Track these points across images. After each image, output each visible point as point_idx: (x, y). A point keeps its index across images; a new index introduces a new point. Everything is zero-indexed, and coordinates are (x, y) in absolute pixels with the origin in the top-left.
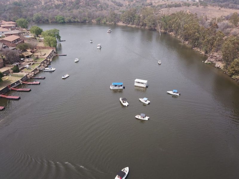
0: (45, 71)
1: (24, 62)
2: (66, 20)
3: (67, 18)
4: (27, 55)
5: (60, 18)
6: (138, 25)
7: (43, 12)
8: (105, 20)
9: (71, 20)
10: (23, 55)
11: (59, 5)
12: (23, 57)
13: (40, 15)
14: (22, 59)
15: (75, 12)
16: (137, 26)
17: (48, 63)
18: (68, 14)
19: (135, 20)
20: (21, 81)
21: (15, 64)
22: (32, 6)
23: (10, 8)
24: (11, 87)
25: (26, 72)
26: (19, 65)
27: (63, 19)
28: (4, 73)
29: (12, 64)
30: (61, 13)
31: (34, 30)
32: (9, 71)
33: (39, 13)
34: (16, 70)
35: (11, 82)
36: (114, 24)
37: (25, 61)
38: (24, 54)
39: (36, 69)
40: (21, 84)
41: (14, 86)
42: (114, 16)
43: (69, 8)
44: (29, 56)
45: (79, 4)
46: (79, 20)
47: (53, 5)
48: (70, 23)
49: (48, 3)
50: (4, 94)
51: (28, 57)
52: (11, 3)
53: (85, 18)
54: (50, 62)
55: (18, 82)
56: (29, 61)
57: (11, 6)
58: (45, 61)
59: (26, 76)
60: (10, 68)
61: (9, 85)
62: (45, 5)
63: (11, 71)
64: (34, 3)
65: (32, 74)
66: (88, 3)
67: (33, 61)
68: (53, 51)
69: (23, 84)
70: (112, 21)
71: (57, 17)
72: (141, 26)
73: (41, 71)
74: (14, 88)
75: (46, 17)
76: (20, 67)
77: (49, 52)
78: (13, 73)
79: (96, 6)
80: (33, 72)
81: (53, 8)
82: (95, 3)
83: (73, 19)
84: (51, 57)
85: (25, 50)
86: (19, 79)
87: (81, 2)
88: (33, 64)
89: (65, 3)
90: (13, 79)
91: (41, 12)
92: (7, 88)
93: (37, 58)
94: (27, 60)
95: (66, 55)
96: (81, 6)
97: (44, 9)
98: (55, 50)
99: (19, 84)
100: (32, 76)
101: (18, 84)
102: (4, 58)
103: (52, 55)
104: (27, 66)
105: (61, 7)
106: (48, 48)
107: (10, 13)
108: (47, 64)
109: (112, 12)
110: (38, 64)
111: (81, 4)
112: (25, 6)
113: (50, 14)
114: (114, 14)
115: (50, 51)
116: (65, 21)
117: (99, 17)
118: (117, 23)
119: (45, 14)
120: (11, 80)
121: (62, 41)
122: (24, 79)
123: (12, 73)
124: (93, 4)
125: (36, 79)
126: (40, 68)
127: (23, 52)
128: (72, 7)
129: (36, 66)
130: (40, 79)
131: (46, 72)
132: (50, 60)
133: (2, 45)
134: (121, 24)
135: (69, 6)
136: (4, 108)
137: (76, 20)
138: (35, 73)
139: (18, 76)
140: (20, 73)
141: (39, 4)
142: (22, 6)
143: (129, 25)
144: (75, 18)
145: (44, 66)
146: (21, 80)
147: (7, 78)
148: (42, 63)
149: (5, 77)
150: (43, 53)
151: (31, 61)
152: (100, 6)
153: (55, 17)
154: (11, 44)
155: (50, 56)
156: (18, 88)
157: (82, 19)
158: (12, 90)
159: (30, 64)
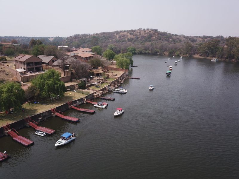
0: (114, 92)
1: (93, 80)
2: (137, 51)
3: (138, 50)
4: (97, 73)
5: (132, 49)
6: (221, 57)
7: (116, 44)
8: (178, 53)
9: (143, 51)
10: (93, 72)
11: (132, 39)
12: (93, 74)
13: (113, 46)
14: (91, 76)
15: (147, 44)
16: (219, 59)
17: (119, 85)
18: (140, 46)
19: (217, 52)
20: (85, 99)
21: (83, 80)
22: (107, 39)
23: (89, 41)
24: (72, 105)
25: (93, 90)
26: (87, 81)
27: (135, 50)
28: (68, 87)
29: (79, 79)
30: (132, 45)
31: (107, 54)
32: (74, 87)
33: (113, 44)
34: (83, 86)
35: (74, 98)
36: (188, 56)
37: (94, 78)
38: (95, 71)
39: (105, 89)
40: (85, 103)
41: (75, 104)
42: (190, 48)
43: (141, 41)
44: (100, 74)
45: (152, 38)
46: (150, 52)
47: (126, 39)
48: (141, 53)
49: (122, 37)
50: (60, 113)
51: (98, 75)
52: (91, 37)
53: (157, 49)
54: (121, 84)
55: (81, 100)
56: (99, 79)
57: (90, 39)
58: (116, 81)
59: (93, 94)
60: (76, 83)
61: (69, 101)
62: (119, 39)
63: (77, 87)
64: (110, 37)
65: (99, 93)
66: (160, 37)
67: (102, 80)
68: (125, 73)
69: (87, 103)
70: (187, 54)
71: (129, 48)
72: (226, 59)
73: (111, 91)
74: (75, 106)
75: (118, 48)
76: (87, 84)
77: (120, 73)
78: (79, 90)
79: (168, 40)
80: (101, 91)
81: (126, 41)
82: (167, 38)
83: (145, 51)
84: (123, 79)
85: (96, 67)
86: (83, 96)
87: (153, 37)
88: (103, 83)
89: (138, 37)
90: (76, 95)
91: (115, 43)
92: (66, 105)
93: (108, 78)
94: (97, 78)
95: (140, 79)
96: (153, 39)
97: (118, 41)
98: (127, 73)
99: (82, 102)
100: (100, 95)
101: (80, 103)
102: (73, 72)
103: (124, 78)
104: (96, 83)
105: (134, 40)
106: (120, 70)
107: (88, 44)
108: (117, 85)
109: (188, 44)
110: (107, 83)
111: (153, 38)
112: (102, 40)
113: (123, 45)
114: (190, 46)
115: (122, 73)
116: (136, 53)
117: (172, 49)
118: (192, 56)
119: (118, 46)
120: (73, 97)
121: (133, 67)
122: (89, 97)
123: (77, 89)
124: (166, 39)
125: (103, 99)
126: (110, 87)
127: (94, 69)
128: (144, 40)
129: (105, 85)
130: (109, 100)
131: (116, 93)
132: (121, 81)
133: (74, 58)
134: (197, 56)
135: (140, 40)
136: (54, 133)
137: (147, 52)
138: (104, 93)
139: (83, 93)
140: (86, 90)
141: (114, 38)
142: (99, 39)
143: (207, 58)
144: (146, 50)
145: (114, 87)
146: (86, 97)
147: (70, 94)
148: (112, 83)
149: (68, 92)
150: (114, 74)
151: (101, 80)
152: (172, 40)
153: (127, 48)
154: (83, 61)
155: (121, 78)
156: (80, 108)
157: (153, 51)
158: (72, 109)
159: (99, 82)
